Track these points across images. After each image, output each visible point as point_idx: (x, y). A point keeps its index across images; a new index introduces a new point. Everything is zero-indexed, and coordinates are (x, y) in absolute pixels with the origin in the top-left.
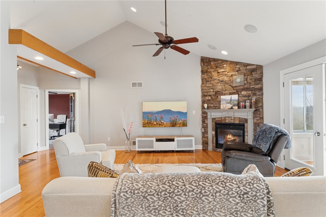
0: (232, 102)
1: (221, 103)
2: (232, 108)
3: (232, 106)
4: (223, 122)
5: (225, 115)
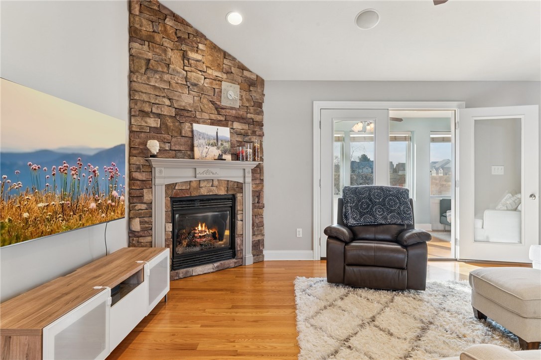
0: (219, 144)
1: (196, 143)
2: (220, 158)
3: (221, 153)
4: (194, 194)
5: (202, 174)
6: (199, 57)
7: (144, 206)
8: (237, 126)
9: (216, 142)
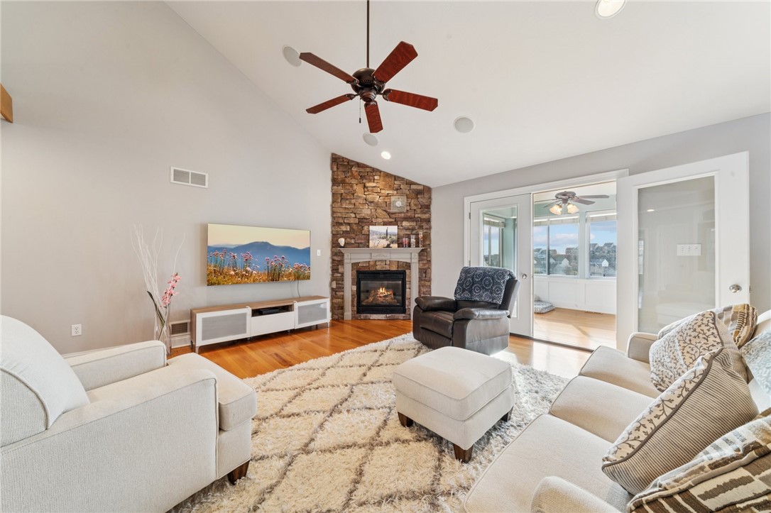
0: (388, 237)
1: (371, 238)
2: (388, 246)
3: (389, 243)
4: (372, 269)
5: (375, 257)
6: (374, 185)
7: (339, 275)
8: (405, 224)
9: (386, 236)
